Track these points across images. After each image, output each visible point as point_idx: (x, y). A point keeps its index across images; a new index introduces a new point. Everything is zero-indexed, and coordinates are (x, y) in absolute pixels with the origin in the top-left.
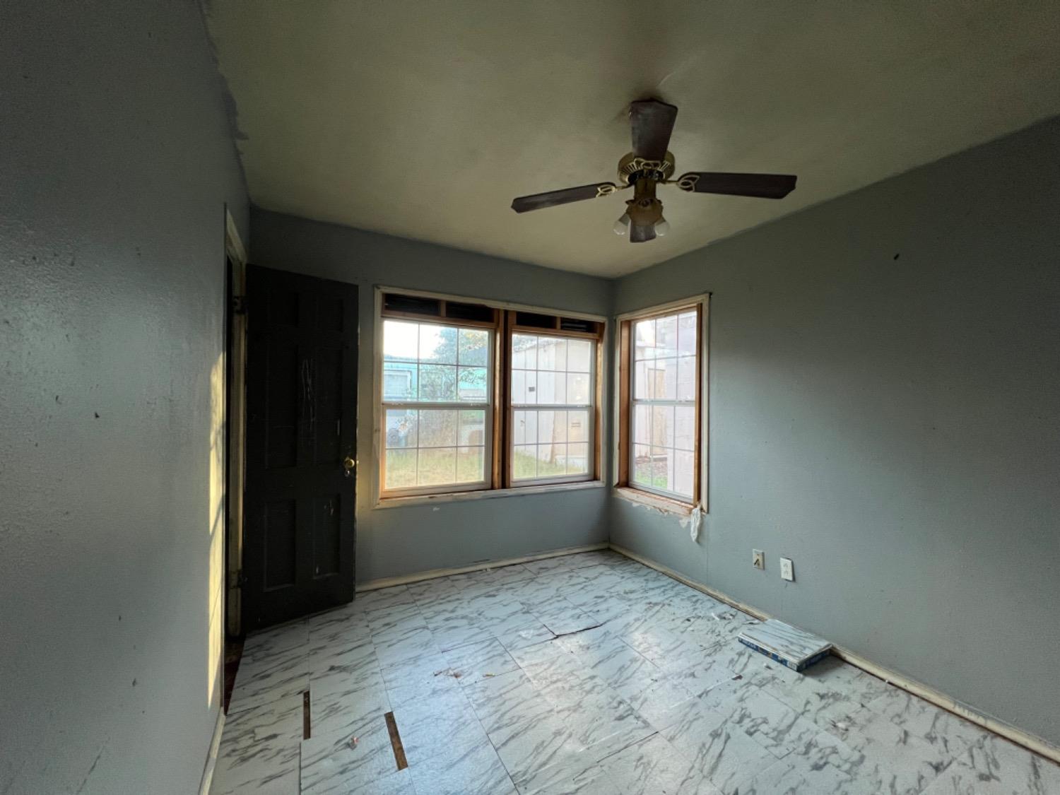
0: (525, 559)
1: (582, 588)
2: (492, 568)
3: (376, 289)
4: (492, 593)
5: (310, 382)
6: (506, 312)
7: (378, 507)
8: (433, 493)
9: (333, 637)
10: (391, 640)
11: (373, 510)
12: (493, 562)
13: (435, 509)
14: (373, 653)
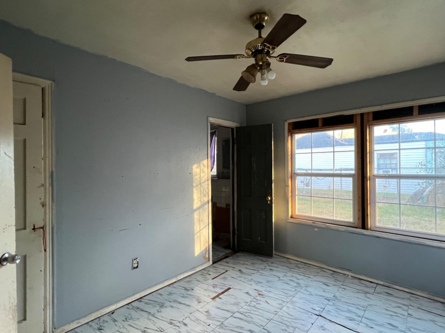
0: (382, 283)
1: (391, 315)
2: (352, 276)
3: (285, 122)
4: (329, 285)
5: (255, 165)
6: (362, 115)
7: (288, 221)
8: (315, 221)
9: (253, 264)
10: (263, 274)
11: (286, 222)
12: (355, 273)
13: (316, 229)
14: (253, 274)
